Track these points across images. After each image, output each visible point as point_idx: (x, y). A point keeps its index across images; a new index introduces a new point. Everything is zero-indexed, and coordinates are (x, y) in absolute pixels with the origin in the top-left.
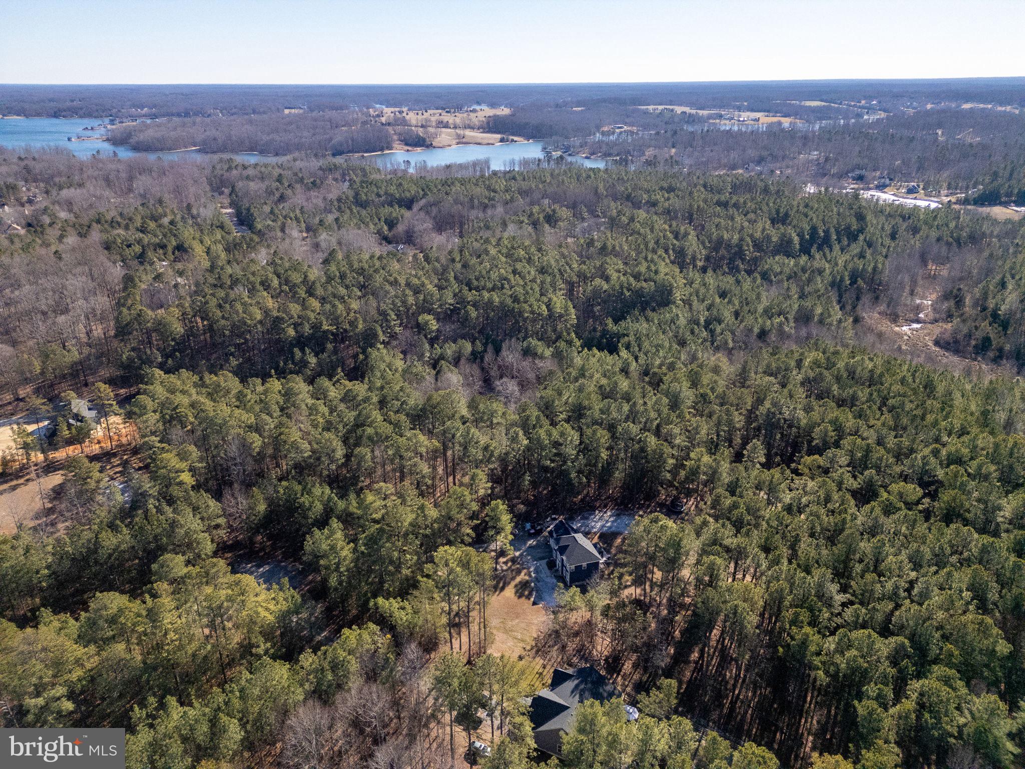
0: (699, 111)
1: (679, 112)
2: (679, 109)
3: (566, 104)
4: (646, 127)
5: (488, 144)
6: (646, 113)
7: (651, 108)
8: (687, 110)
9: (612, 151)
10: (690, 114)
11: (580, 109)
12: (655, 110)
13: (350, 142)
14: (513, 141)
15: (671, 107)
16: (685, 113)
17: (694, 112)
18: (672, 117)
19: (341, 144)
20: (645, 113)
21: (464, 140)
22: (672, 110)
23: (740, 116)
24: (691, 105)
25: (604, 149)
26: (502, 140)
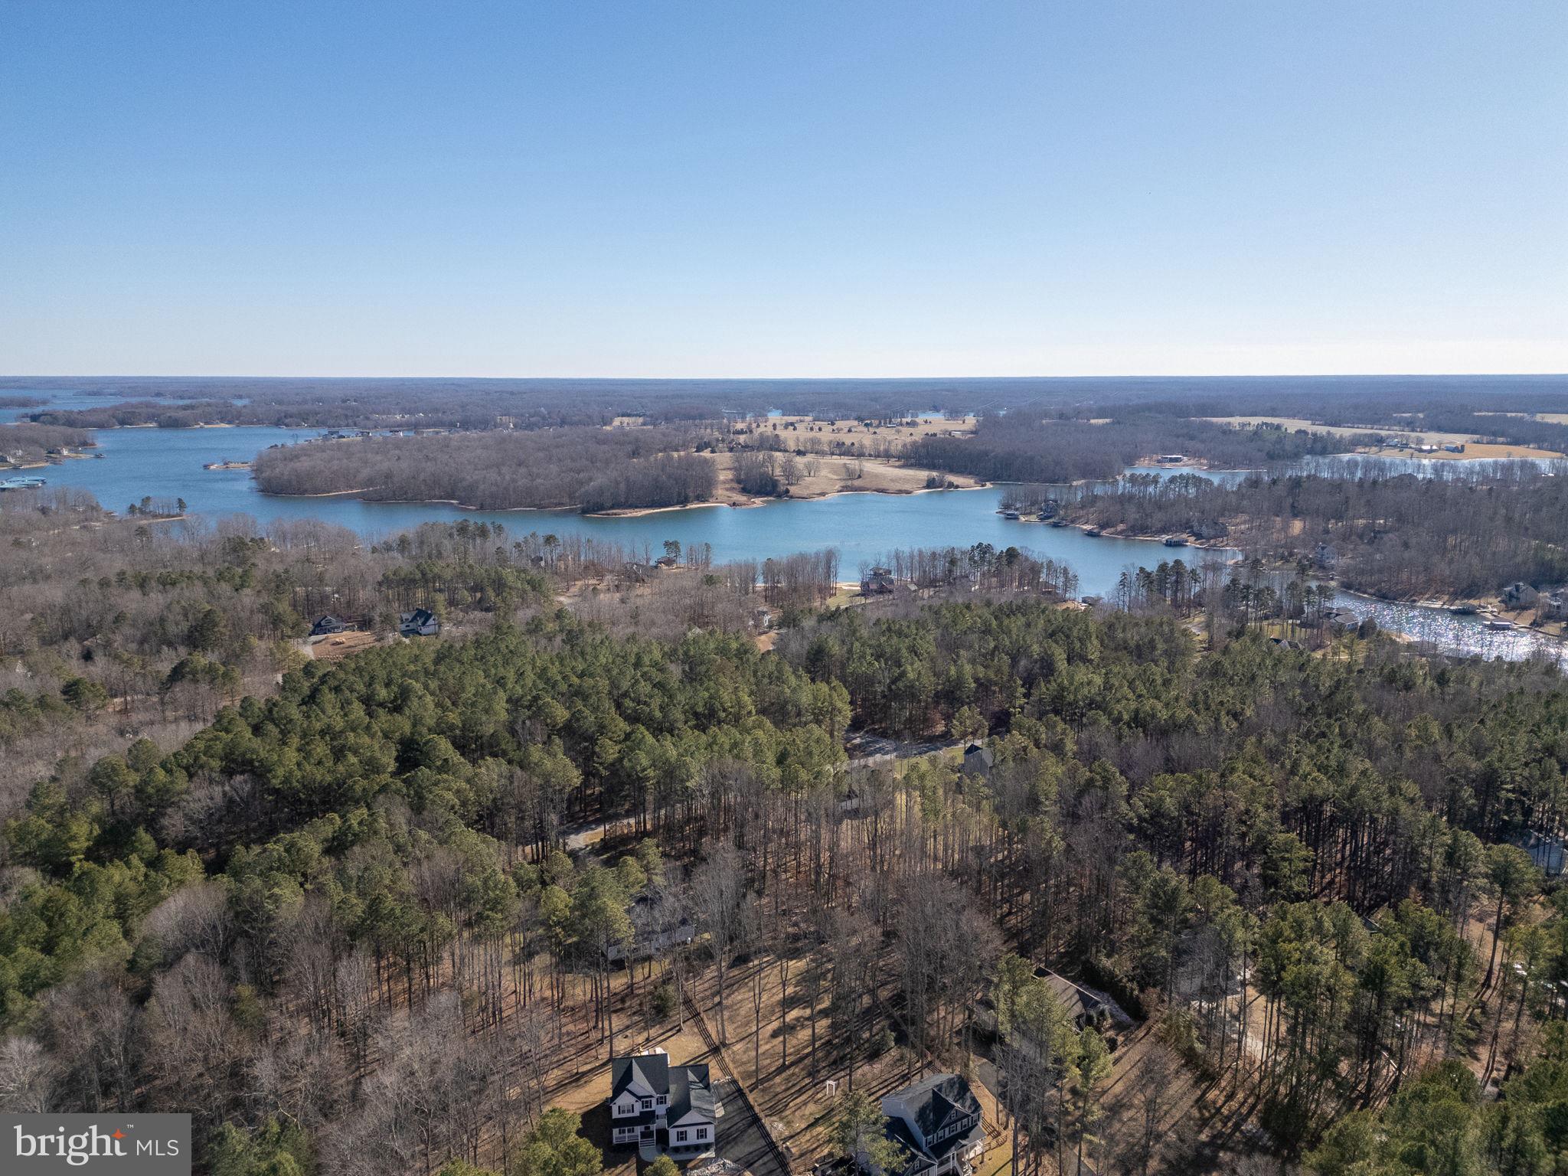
0: (1333, 430)
1: (1292, 430)
2: (1292, 425)
3: (1078, 413)
4: (1227, 462)
5: (900, 492)
6: (1226, 431)
7: (1236, 421)
8: (1305, 425)
9: (1149, 522)
10: (1315, 435)
11: (1101, 421)
12: (1244, 425)
13: (622, 486)
14: (951, 485)
15: (1276, 421)
16: (1305, 432)
17: (1322, 430)
18: (1280, 441)
19: (601, 491)
20: (1224, 432)
21: (857, 483)
22: (1278, 427)
23: (1420, 441)
24: (1314, 417)
25: (1133, 514)
26: (930, 484)
